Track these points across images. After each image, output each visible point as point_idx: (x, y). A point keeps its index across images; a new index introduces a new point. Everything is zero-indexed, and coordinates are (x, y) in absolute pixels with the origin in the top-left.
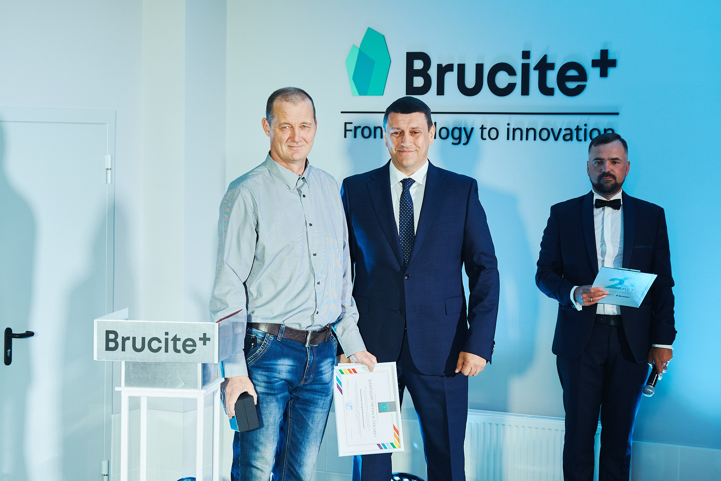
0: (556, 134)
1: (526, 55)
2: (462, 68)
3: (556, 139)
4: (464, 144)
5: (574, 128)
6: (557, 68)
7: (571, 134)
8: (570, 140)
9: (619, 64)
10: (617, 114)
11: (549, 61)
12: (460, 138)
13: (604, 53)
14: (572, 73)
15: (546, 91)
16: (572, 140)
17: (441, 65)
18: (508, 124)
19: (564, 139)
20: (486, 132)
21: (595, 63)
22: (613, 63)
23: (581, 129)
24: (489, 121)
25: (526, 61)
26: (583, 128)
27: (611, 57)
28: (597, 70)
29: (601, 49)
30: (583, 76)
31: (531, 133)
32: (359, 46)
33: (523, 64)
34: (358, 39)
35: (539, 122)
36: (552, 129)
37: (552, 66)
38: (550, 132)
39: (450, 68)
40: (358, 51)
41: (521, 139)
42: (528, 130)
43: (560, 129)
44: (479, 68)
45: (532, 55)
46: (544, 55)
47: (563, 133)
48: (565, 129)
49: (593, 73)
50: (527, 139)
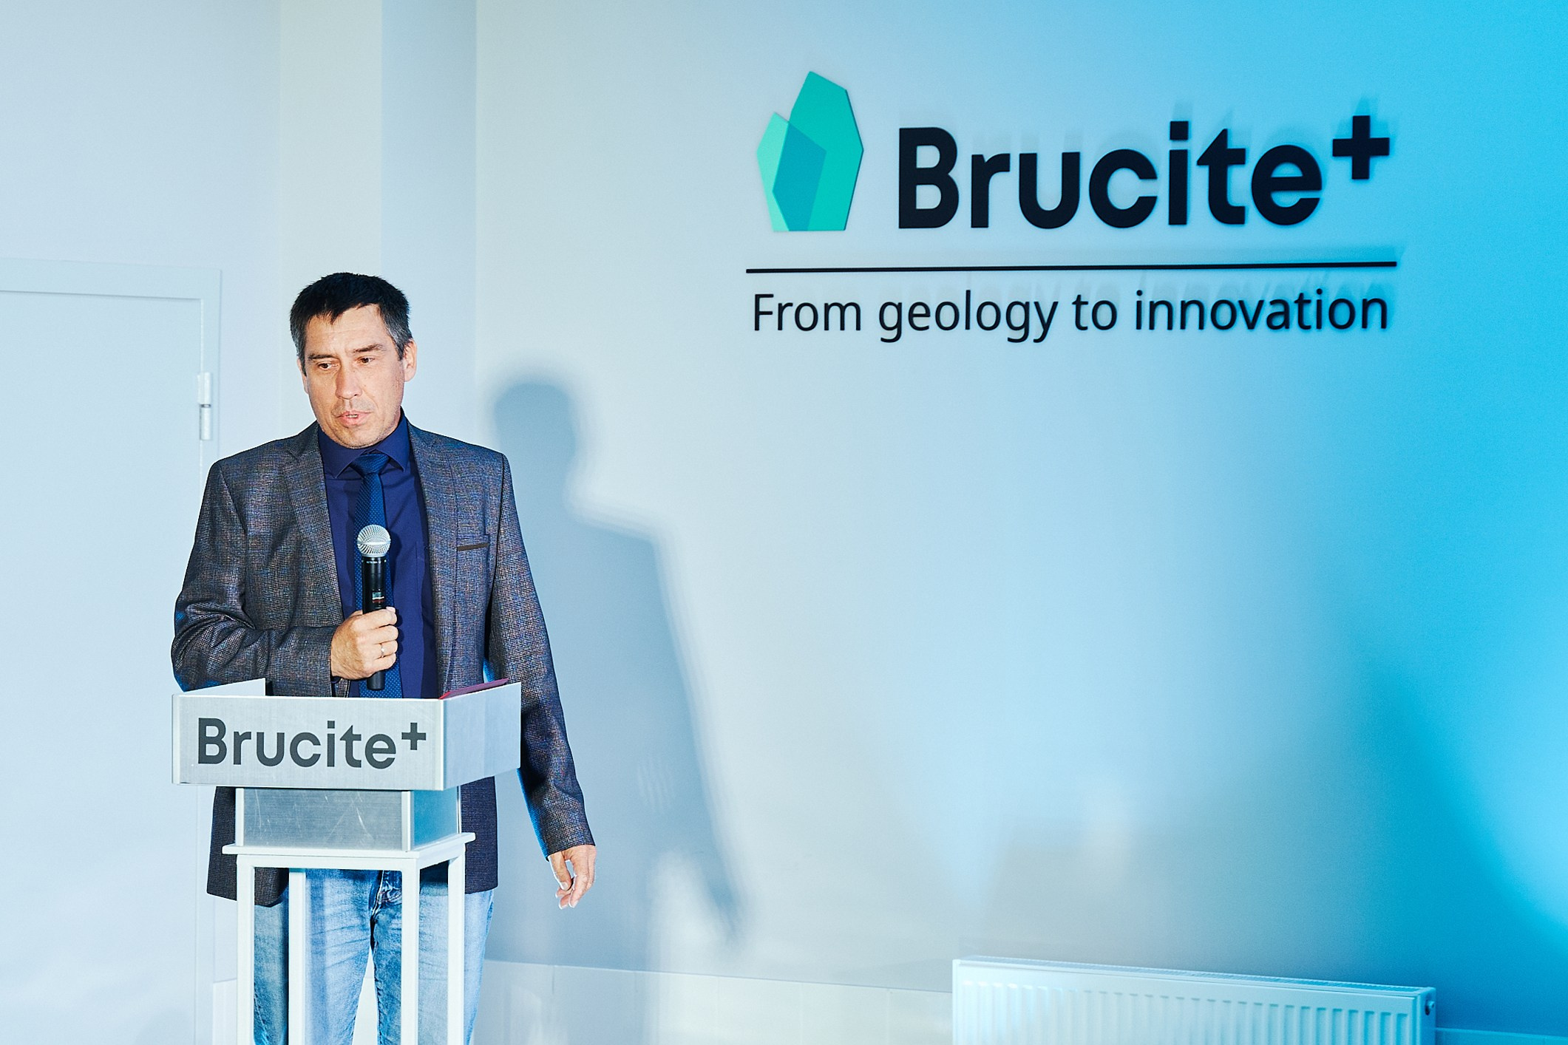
0: (1251, 314)
1: (1179, 130)
2: (1029, 163)
3: (1251, 325)
4: (1036, 341)
5: (1292, 298)
6: (1253, 159)
7: (1286, 314)
8: (1284, 328)
9: (1395, 147)
10: (1393, 264)
11: (1233, 143)
12: (1026, 325)
13: (1361, 123)
14: (1287, 170)
15: (1227, 214)
16: (1287, 327)
17: (981, 157)
18: (1139, 293)
19: (1270, 325)
20: (1086, 311)
21: (1340, 148)
22: (1382, 147)
23: (1309, 302)
24: (1094, 287)
25: (1179, 146)
26: (1315, 298)
27: (1376, 133)
28: (1346, 164)
29: (1354, 115)
30: (1311, 177)
31: (1193, 312)
32: (787, 115)
33: (1171, 152)
34: (786, 98)
35: (1211, 287)
36: (1241, 303)
37: (1239, 157)
38: (1238, 308)
39: (1001, 163)
40: (786, 125)
41: (1170, 327)
42: (1185, 306)
43: (1261, 303)
44: (1071, 162)
45: (1194, 131)
46: (1221, 130)
47: (1267, 310)
48: (1273, 303)
49: (1336, 171)
50: (1183, 326)
